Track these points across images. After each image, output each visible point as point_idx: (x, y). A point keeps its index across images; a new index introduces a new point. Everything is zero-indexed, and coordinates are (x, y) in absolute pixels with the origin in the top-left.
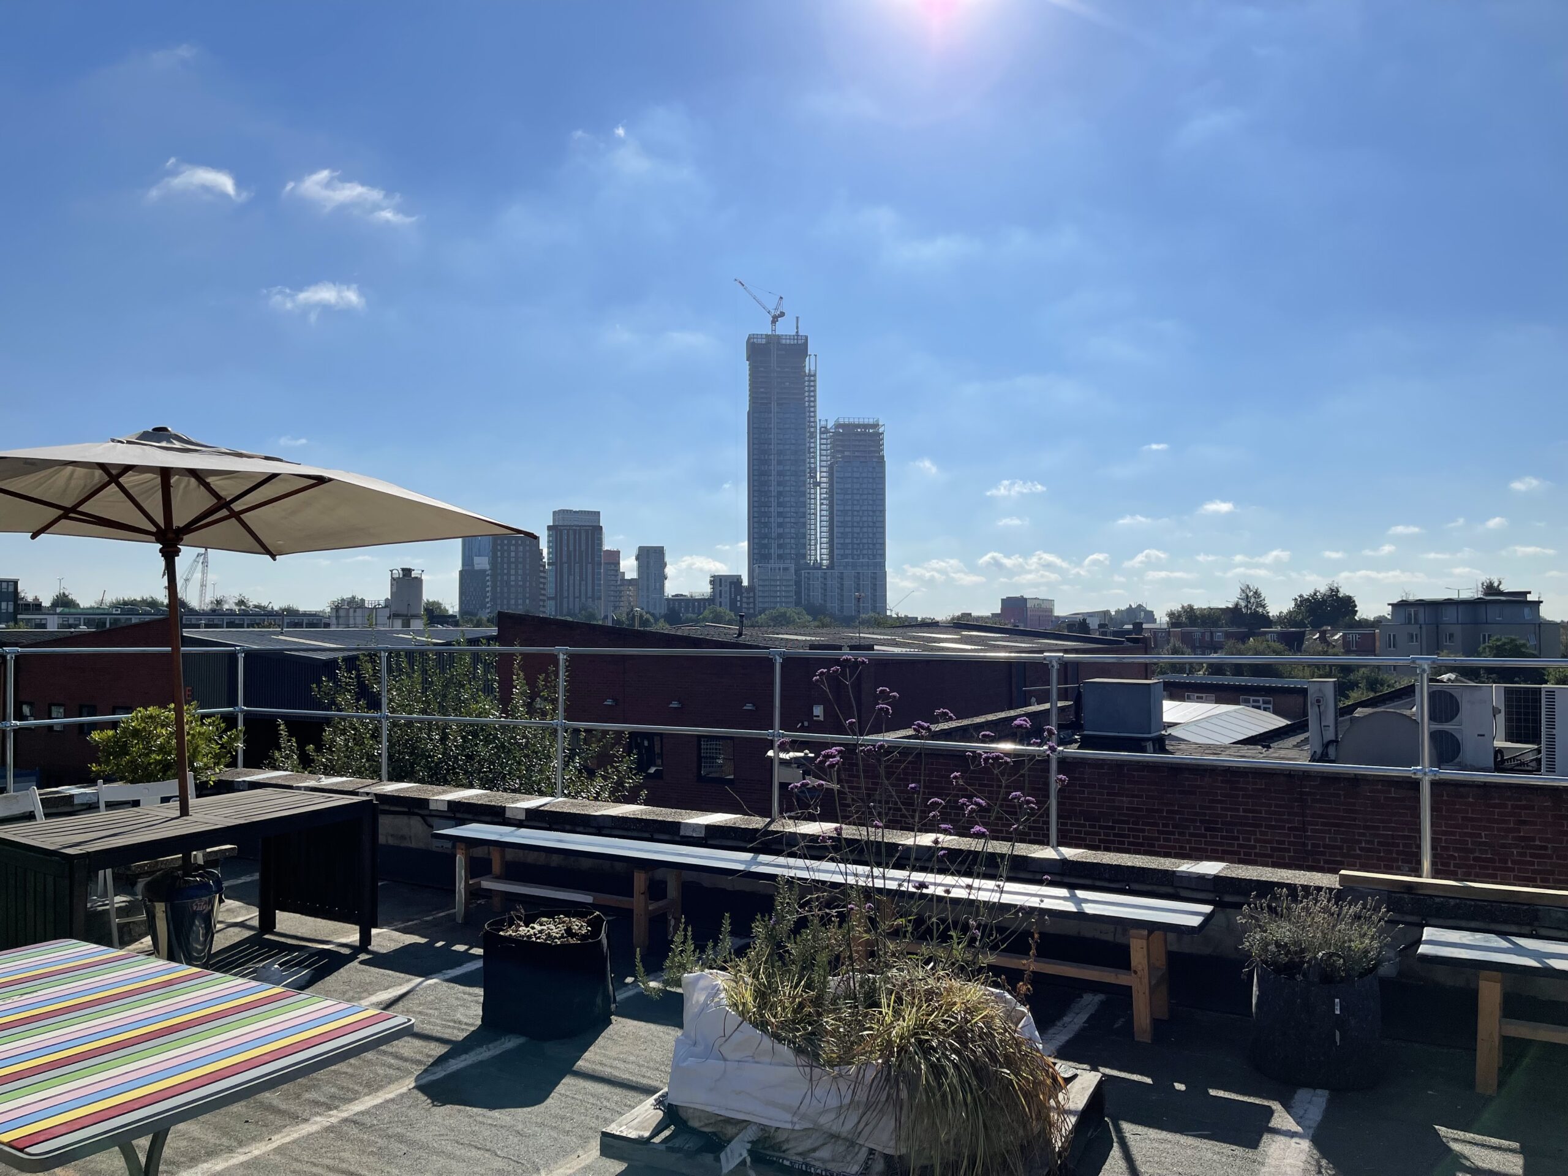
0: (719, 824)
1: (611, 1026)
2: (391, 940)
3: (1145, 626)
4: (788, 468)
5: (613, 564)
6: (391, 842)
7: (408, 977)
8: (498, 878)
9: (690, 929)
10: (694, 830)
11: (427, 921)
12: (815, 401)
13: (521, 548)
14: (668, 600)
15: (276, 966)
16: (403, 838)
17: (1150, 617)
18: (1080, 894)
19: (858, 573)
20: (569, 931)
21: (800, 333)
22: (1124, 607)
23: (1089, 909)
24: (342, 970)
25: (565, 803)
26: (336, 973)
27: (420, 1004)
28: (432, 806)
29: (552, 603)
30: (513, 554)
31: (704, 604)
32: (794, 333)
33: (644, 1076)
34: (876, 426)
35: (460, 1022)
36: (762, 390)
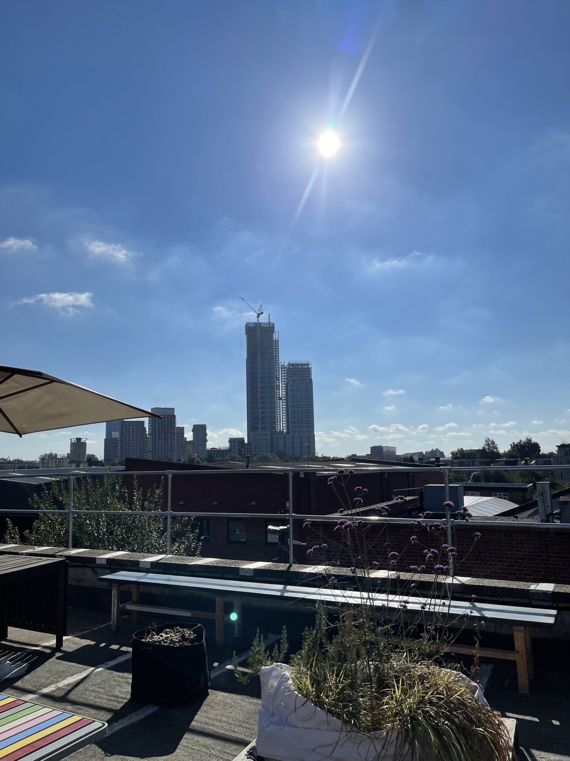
0: (261, 568)
1: (209, 697)
2: (74, 643)
3: (441, 459)
4: (266, 385)
5: (180, 433)
6: (74, 583)
7: (85, 667)
8: (136, 603)
9: (262, 636)
10: (247, 572)
11: (94, 631)
12: (278, 353)
13: (135, 427)
14: (208, 451)
15: (8, 662)
16: (80, 580)
17: (442, 454)
18: (479, 605)
19: (301, 435)
20: (183, 637)
21: (271, 322)
22: (429, 450)
23: (488, 614)
24: (46, 663)
25: (172, 558)
26: (42, 665)
27: (93, 685)
28: (98, 562)
29: (151, 454)
30: (131, 430)
31: (226, 453)
32: (268, 322)
33: (234, 732)
34: (308, 364)
35: (118, 697)
36: (253, 348)
